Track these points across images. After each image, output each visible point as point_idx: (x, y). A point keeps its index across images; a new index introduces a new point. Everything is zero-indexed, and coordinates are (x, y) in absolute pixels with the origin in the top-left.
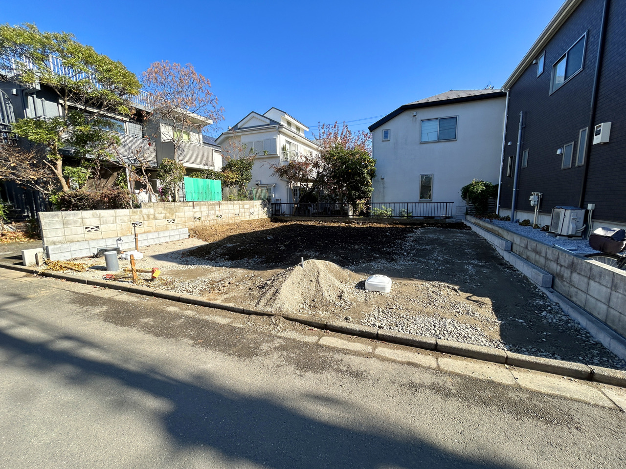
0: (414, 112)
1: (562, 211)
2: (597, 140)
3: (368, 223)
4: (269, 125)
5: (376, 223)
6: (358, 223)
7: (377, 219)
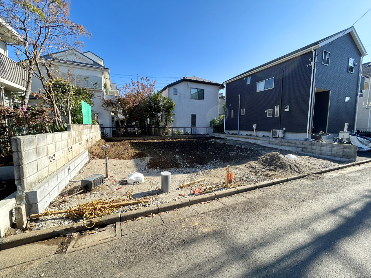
0: (188, 83)
1: (278, 131)
2: (286, 110)
3: (174, 139)
4: (93, 65)
5: (178, 139)
6: (168, 139)
7: (178, 137)
